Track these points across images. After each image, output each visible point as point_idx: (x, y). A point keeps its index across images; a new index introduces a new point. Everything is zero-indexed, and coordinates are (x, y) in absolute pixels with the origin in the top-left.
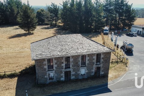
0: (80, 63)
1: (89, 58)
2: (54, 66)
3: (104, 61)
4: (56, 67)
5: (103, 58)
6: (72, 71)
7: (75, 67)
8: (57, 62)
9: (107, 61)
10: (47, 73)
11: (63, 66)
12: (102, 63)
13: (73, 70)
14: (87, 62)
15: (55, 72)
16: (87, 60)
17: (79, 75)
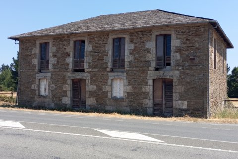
0: (109, 59)
1: (132, 46)
2: (50, 62)
3: (184, 60)
4: (54, 65)
5: (178, 50)
6: (88, 81)
7: (95, 70)
8: (57, 51)
9: (197, 59)
10: (35, 78)
11: (68, 64)
12: (178, 65)
13: (91, 78)
14: (128, 58)
15: (52, 78)
16: (127, 52)
17: (107, 97)
